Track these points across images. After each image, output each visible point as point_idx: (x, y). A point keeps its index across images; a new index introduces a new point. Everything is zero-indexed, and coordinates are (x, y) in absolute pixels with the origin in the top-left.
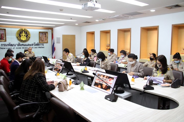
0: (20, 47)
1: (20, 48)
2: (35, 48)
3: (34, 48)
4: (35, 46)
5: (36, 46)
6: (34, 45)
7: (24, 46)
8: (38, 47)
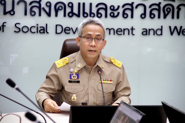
0: (43, 20)
1: (44, 30)
2: (146, 32)
3: (138, 32)
4: (143, 16)
5: (152, 16)
6: (138, 12)
7: (72, 14)
8: (166, 31)
